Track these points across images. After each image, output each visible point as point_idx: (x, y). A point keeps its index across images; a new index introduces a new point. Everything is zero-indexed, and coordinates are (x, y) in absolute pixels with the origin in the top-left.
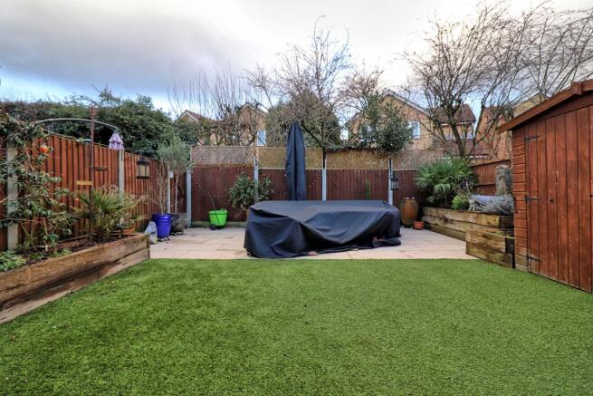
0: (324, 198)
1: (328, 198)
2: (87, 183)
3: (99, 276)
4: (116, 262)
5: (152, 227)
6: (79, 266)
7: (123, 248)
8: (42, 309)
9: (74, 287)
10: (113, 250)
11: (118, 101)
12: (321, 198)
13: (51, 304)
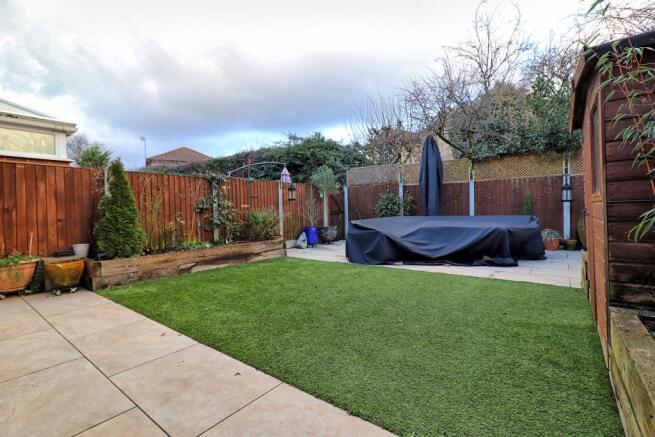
0: (472, 212)
1: (476, 214)
2: (246, 206)
3: (247, 260)
4: (259, 254)
5: (303, 236)
6: (233, 252)
7: (263, 246)
8: (213, 270)
9: (231, 264)
10: (256, 247)
11: (301, 139)
12: (468, 214)
13: (218, 269)
